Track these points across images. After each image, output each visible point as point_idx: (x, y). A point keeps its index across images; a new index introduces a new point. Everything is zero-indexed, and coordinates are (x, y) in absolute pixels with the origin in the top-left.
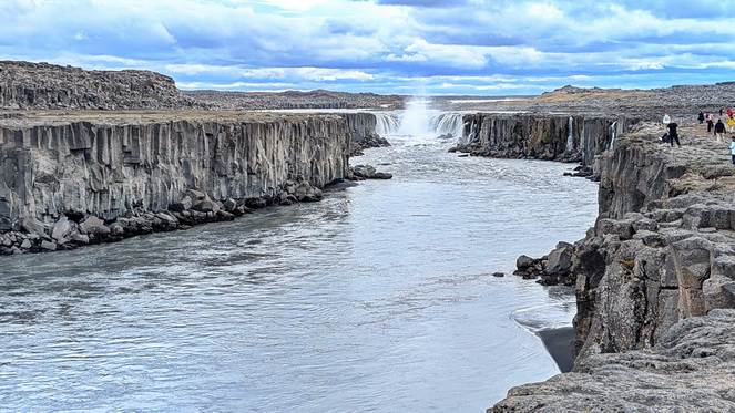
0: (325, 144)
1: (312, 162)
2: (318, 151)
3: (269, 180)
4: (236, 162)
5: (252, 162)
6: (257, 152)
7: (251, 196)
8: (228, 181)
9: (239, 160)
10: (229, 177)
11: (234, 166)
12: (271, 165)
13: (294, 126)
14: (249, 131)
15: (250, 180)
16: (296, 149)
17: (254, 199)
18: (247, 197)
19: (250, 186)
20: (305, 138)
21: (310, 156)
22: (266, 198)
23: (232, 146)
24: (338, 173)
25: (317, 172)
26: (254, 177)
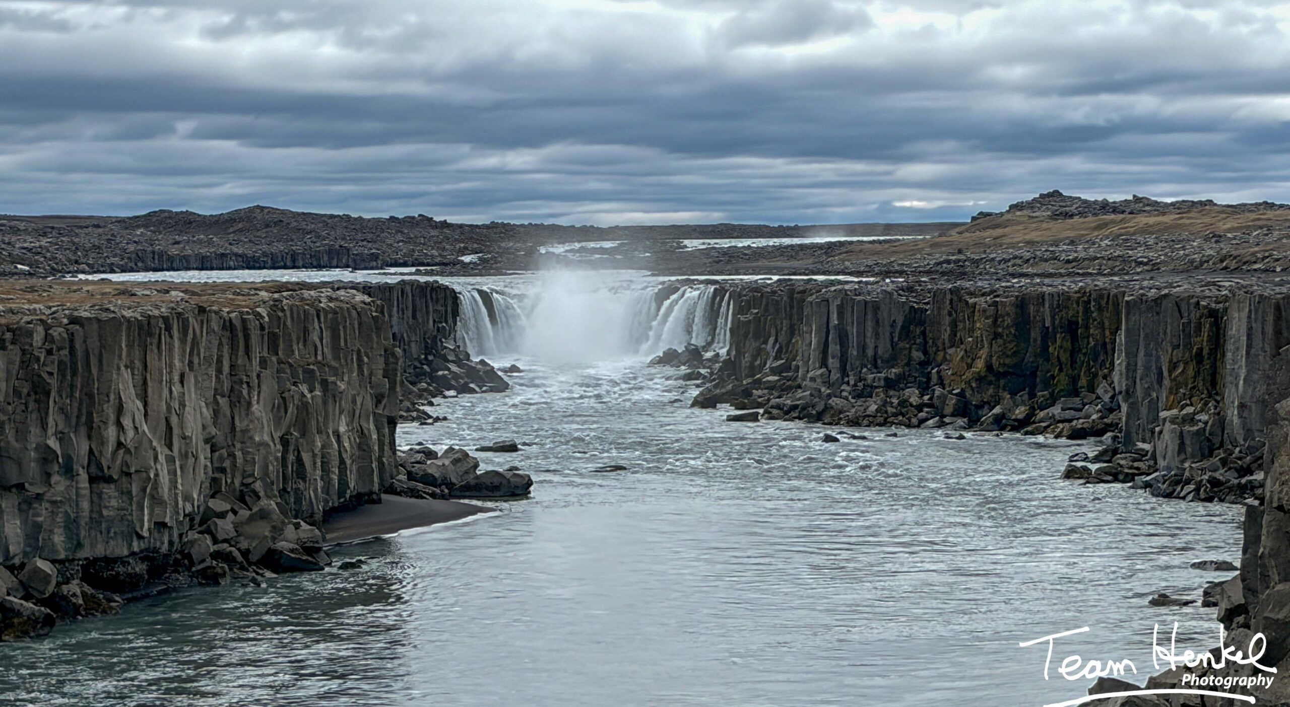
0: (324, 383)
1: (285, 442)
2: (304, 406)
3: (157, 500)
4: (53, 443)
5: (103, 442)
6: (120, 410)
7: (100, 550)
8: (27, 504)
9: (62, 438)
10: (33, 490)
11: (46, 457)
12: (162, 453)
13: (228, 326)
14: (94, 344)
15: (97, 499)
16: (238, 402)
17: (110, 561)
18: (86, 553)
19: (96, 520)
20: (263, 363)
21: (278, 421)
22: (149, 556)
23: (40, 390)
24: (365, 473)
25: (301, 473)
26: (109, 490)
